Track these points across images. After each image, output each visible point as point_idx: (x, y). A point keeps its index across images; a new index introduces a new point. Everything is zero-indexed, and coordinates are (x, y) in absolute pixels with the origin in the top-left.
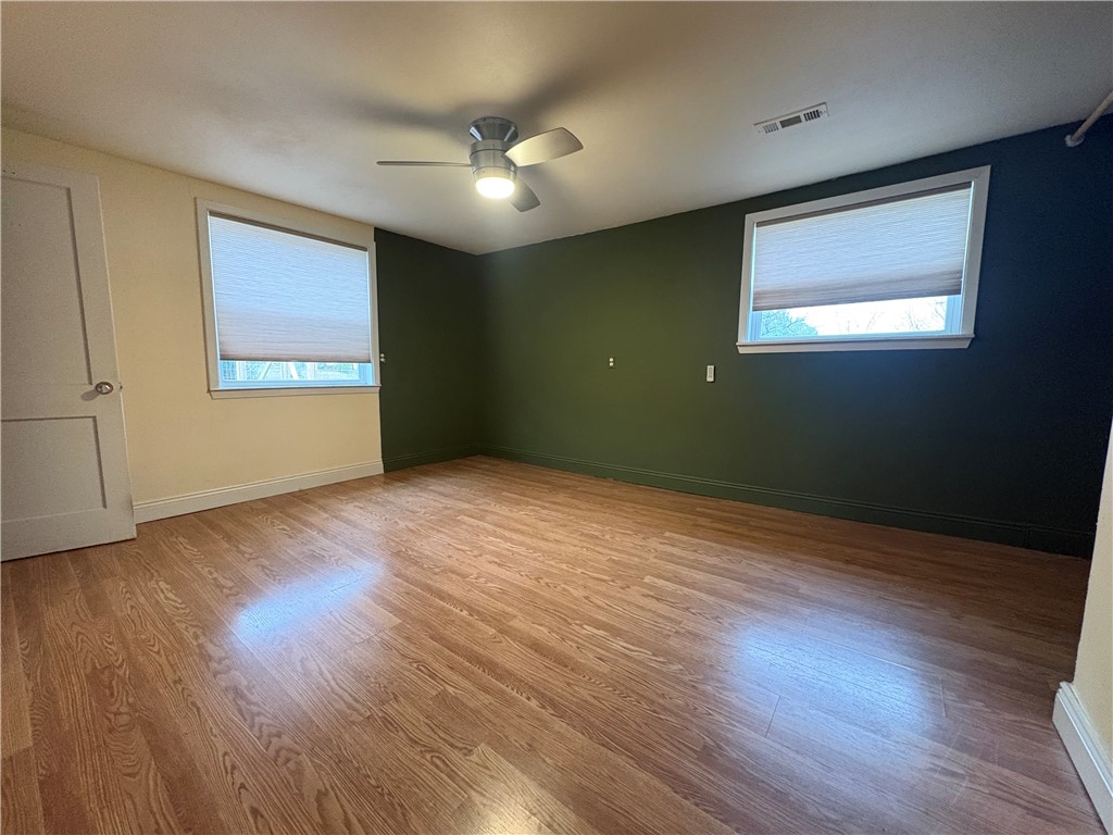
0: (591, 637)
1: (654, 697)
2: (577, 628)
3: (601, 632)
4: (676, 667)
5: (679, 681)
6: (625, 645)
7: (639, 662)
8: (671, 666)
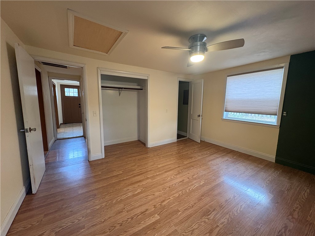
0: (136, 191)
1: (111, 194)
2: (141, 189)
3: (136, 193)
4: (114, 202)
5: (110, 200)
6: (129, 195)
7: (121, 195)
8: (115, 201)
